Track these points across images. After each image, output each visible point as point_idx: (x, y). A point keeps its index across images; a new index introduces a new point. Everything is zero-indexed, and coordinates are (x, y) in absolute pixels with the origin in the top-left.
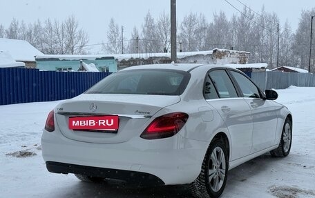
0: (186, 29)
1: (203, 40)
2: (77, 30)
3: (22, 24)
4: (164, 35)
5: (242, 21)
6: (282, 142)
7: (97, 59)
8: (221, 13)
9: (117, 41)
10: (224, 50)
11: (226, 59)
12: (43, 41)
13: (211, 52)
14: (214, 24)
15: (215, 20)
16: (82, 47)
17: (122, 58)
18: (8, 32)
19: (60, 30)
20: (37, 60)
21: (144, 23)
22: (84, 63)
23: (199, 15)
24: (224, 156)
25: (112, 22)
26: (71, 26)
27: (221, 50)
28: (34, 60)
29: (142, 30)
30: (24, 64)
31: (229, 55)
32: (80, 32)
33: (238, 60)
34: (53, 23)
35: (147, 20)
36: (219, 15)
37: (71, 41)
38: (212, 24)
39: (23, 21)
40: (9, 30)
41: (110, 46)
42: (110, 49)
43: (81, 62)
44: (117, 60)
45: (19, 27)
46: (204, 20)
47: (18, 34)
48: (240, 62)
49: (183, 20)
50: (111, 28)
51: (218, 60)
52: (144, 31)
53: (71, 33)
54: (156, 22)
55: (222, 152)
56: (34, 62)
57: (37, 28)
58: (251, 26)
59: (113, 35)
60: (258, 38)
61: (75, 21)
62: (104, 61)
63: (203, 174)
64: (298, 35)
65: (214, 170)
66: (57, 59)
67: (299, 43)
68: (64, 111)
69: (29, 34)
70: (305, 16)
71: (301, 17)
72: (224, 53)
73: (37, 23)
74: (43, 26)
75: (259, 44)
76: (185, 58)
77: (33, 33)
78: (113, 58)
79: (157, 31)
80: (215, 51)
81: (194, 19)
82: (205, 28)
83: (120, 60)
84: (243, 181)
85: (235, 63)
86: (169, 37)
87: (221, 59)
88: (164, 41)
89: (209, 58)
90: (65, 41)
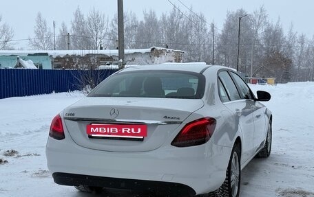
1: (133, 38)
4: (94, 32)
5: (172, 21)
7: (29, 55)
8: (151, 12)
9: (45, 36)
10: (161, 48)
11: (163, 57)
13: (149, 50)
14: (144, 22)
15: (145, 18)
16: (6, 42)
17: (57, 55)
21: (73, 18)
22: (21, 59)
25: (39, 16)
27: (158, 48)
29: (71, 26)
31: (166, 53)
32: (4, 26)
33: (174, 58)
35: (76, 16)
36: (149, 13)
38: (142, 22)
41: (38, 41)
43: (18, 58)
44: (51, 56)
46: (135, 18)
48: (176, 61)
50: (38, 22)
51: (156, 58)
54: (86, 18)
58: (180, 25)
59: (40, 30)
60: (187, 37)
62: (37, 57)
64: (223, 35)
65: (233, 176)
67: (225, 44)
70: (230, 17)
71: (226, 18)
72: (162, 52)
75: (188, 43)
79: (87, 27)
80: (153, 49)
82: (136, 26)
85: (171, 62)
86: (99, 34)
87: (158, 57)
88: (95, 38)
89: (147, 56)
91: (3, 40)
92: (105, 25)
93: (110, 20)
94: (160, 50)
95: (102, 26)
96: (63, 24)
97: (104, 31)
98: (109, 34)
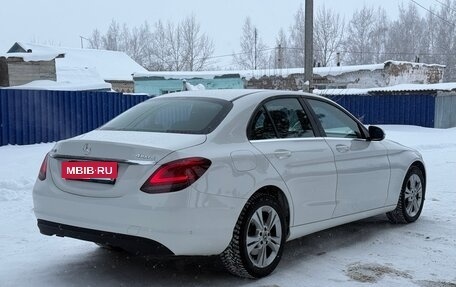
0: (355, 30)
1: (382, 46)
2: (199, 35)
3: (124, 28)
4: (324, 41)
5: (443, 18)
6: (403, 202)
7: (216, 77)
8: (410, 7)
10: (402, 63)
11: (406, 76)
12: (151, 52)
13: (381, 66)
14: (400, 22)
15: (402, 17)
16: (204, 59)
18: (105, 41)
19: (174, 36)
20: (135, 79)
22: (188, 84)
23: (376, 10)
24: (277, 218)
25: (248, 22)
26: (190, 30)
27: (397, 63)
28: (131, 79)
29: (290, 33)
30: (109, 85)
31: (411, 70)
32: (203, 39)
33: (427, 77)
34: (165, 27)
35: (299, 19)
36: (408, 9)
37: (190, 51)
39: (125, 25)
40: (107, 38)
41: (245, 57)
42: (243, 63)
43: (184, 83)
44: (244, 78)
45: (120, 33)
46: (384, 17)
47: (120, 43)
48: (430, 81)
49: (351, 18)
50: (245, 31)
51: (392, 78)
53: (190, 40)
55: (274, 212)
56: (131, 82)
57: (144, 34)
59: (248, 41)
61: (196, 23)
62: (227, 79)
63: (237, 242)
65: (259, 238)
66: (162, 78)
68: (58, 153)
69: (133, 43)
72: (403, 68)
73: (144, 27)
74: (153, 30)
76: (343, 75)
77: (138, 40)
78: (237, 76)
80: (388, 64)
81: (369, 17)
82: (386, 29)
83: (248, 79)
84: (319, 254)
85: (422, 83)
86: (330, 44)
87: (396, 75)
88: (323, 50)
89: (379, 74)
90: (181, 52)
91: (200, 57)
92: (340, 30)
93: (347, 23)
94: (400, 65)
95: (335, 31)
96: (282, 32)
97: (337, 40)
98: (344, 44)
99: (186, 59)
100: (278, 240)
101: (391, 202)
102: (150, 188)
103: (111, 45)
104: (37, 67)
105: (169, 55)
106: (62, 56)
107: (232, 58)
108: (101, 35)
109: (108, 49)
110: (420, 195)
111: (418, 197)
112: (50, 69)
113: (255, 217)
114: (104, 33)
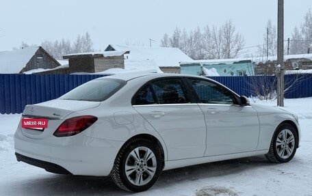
2: (234, 34)
3: (184, 33)
7: (235, 63)
12: (201, 47)
18: (171, 41)
19: (217, 35)
22: (204, 68)
24: (153, 154)
25: (269, 23)
26: (228, 31)
28: (179, 65)
34: (211, 29)
35: (307, 19)
37: (228, 45)
39: (184, 29)
40: (172, 39)
43: (202, 67)
44: (254, 63)
45: (181, 35)
52: (303, 31)
53: (228, 38)
55: (150, 151)
56: (179, 68)
57: (197, 35)
61: (232, 25)
62: (242, 64)
69: (190, 41)
73: (197, 31)
74: (202, 32)
77: (193, 39)
78: (250, 61)
83: (257, 63)
90: (222, 46)
91: (235, 49)
99: (225, 51)
100: (154, 169)
101: (263, 148)
102: (58, 134)
103: (175, 43)
104: (112, 60)
105: (213, 48)
106: (128, 52)
107: (258, 48)
108: (169, 37)
109: (174, 47)
110: (293, 144)
111: (290, 145)
112: (120, 61)
113: (132, 153)
114: (171, 36)
